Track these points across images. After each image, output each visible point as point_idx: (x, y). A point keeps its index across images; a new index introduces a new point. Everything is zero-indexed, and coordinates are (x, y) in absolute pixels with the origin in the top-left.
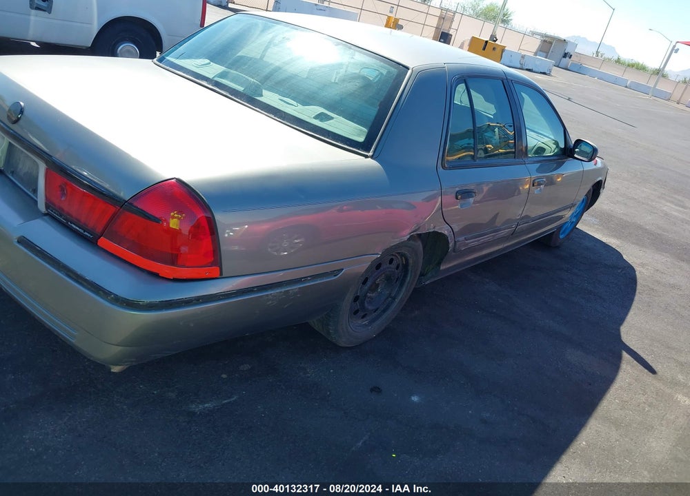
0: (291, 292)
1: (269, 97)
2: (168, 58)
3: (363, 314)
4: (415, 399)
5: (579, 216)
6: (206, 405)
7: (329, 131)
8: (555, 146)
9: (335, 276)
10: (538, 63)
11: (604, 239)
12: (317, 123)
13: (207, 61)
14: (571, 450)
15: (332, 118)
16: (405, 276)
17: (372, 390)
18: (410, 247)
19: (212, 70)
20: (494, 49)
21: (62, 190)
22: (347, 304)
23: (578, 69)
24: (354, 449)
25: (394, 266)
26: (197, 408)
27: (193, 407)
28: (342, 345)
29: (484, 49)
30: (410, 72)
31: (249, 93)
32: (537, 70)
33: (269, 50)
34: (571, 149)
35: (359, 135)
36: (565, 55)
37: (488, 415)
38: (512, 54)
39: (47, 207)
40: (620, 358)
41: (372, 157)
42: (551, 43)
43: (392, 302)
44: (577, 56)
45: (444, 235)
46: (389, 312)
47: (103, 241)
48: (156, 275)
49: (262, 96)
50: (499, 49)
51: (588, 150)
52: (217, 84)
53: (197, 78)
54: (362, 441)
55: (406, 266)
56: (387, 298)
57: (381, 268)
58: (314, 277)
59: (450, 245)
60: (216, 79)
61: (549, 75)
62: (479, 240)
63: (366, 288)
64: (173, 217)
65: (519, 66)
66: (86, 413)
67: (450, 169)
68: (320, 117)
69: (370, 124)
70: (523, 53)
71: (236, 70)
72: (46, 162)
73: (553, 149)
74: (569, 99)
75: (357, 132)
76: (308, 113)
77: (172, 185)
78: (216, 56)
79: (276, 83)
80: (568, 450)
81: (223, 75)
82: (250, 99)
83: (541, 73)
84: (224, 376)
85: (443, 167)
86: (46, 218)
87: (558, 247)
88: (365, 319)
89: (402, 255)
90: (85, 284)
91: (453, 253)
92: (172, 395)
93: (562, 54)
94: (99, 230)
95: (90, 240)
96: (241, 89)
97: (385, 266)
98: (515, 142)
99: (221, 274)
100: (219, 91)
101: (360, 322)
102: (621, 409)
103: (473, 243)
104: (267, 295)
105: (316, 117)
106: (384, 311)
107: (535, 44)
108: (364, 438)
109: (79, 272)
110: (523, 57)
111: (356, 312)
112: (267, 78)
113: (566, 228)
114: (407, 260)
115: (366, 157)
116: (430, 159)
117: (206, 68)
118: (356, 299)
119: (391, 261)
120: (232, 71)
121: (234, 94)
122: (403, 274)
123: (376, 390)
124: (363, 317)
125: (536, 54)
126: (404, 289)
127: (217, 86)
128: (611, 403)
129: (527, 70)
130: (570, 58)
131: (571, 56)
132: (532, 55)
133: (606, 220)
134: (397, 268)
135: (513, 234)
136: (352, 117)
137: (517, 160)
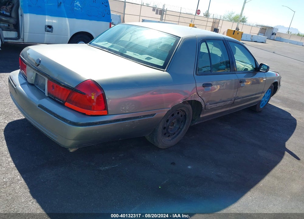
0: (135, 121)
1: (129, 53)
2: (93, 43)
3: (168, 135)
4: (189, 167)
5: (269, 98)
6: (106, 168)
7: (150, 63)
8: (252, 67)
9: (153, 116)
10: (259, 38)
11: (283, 108)
12: (146, 61)
13: (107, 42)
14: (256, 187)
15: (152, 59)
16: (185, 120)
17: (171, 164)
18: (185, 107)
19: (108, 45)
20: (238, 33)
21: (53, 87)
22: (160, 129)
23: (280, 40)
24: (162, 183)
25: (180, 115)
26: (102, 169)
27: (101, 168)
28: (160, 147)
29: (233, 34)
30: (181, 39)
31: (121, 52)
32: (259, 41)
33: (132, 37)
34: (258, 68)
35: (162, 64)
36: (273, 34)
37: (220, 174)
38: (247, 35)
39: (48, 94)
40: (284, 154)
41: (166, 71)
42: (266, 29)
43: (181, 131)
44: (278, 34)
45: (199, 102)
46: (180, 135)
47: (66, 104)
48: (84, 114)
49: (126, 53)
50: (240, 33)
51: (266, 68)
52: (110, 50)
53: (102, 48)
54: (166, 181)
55: (185, 116)
56: (179, 129)
57: (174, 116)
58: (144, 116)
59: (203, 106)
60: (109, 48)
61: (265, 43)
62: (216, 105)
63: (168, 123)
64: (92, 95)
65: (250, 40)
66: (61, 169)
67: (200, 75)
68: (147, 58)
69: (165, 59)
70: (252, 34)
71: (116, 44)
72: (48, 78)
73: (251, 69)
74: (274, 53)
75: (160, 62)
76: (143, 57)
77: (90, 81)
78: (109, 40)
79: (131, 47)
80: (254, 187)
81: (111, 46)
82: (121, 54)
83: (261, 42)
84: (113, 158)
85: (197, 74)
86: (48, 98)
87: (260, 112)
88: (169, 137)
89: (183, 111)
90: (60, 118)
91: (205, 110)
92: (93, 164)
93: (271, 33)
94: (65, 100)
95: (62, 104)
96: (118, 50)
97: (176, 115)
98: (230, 65)
99: (108, 114)
100: (110, 52)
101: (167, 138)
102: (281, 173)
103: (213, 106)
104: (126, 122)
105: (146, 59)
106: (178, 134)
107: (257, 30)
108: (167, 180)
109: (58, 114)
110: (252, 36)
111: (165, 134)
112: (127, 46)
113: (263, 104)
114: (185, 113)
115: (164, 71)
116: (191, 71)
117: (106, 45)
118: (164, 128)
119: (178, 113)
120: (115, 45)
121: (115, 53)
122: (184, 119)
123: (173, 163)
124: (169, 136)
125: (258, 34)
126: (185, 125)
127: (109, 50)
128: (277, 170)
129: (254, 41)
130: (275, 35)
131: (275, 34)
132: (256, 35)
133: (285, 101)
134: (182, 116)
135: (233, 104)
136: (158, 57)
137: (231, 72)
